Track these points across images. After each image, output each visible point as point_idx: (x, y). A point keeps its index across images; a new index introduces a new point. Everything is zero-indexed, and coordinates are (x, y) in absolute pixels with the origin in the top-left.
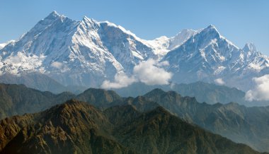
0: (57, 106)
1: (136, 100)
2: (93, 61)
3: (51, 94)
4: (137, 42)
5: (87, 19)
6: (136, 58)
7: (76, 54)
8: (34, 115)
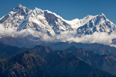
0: (20, 54)
3: (17, 48)
5: (37, 9)
6: (62, 30)
7: (31, 27)
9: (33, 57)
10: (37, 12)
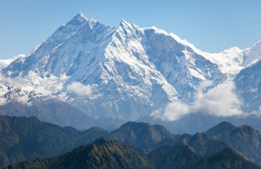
0: (82, 147)
1: (194, 139)
2: (135, 83)
3: (75, 130)
4: (196, 56)
5: (127, 24)
6: (195, 78)
7: (110, 74)
8: (49, 160)
9: (115, 155)
10: (126, 33)
